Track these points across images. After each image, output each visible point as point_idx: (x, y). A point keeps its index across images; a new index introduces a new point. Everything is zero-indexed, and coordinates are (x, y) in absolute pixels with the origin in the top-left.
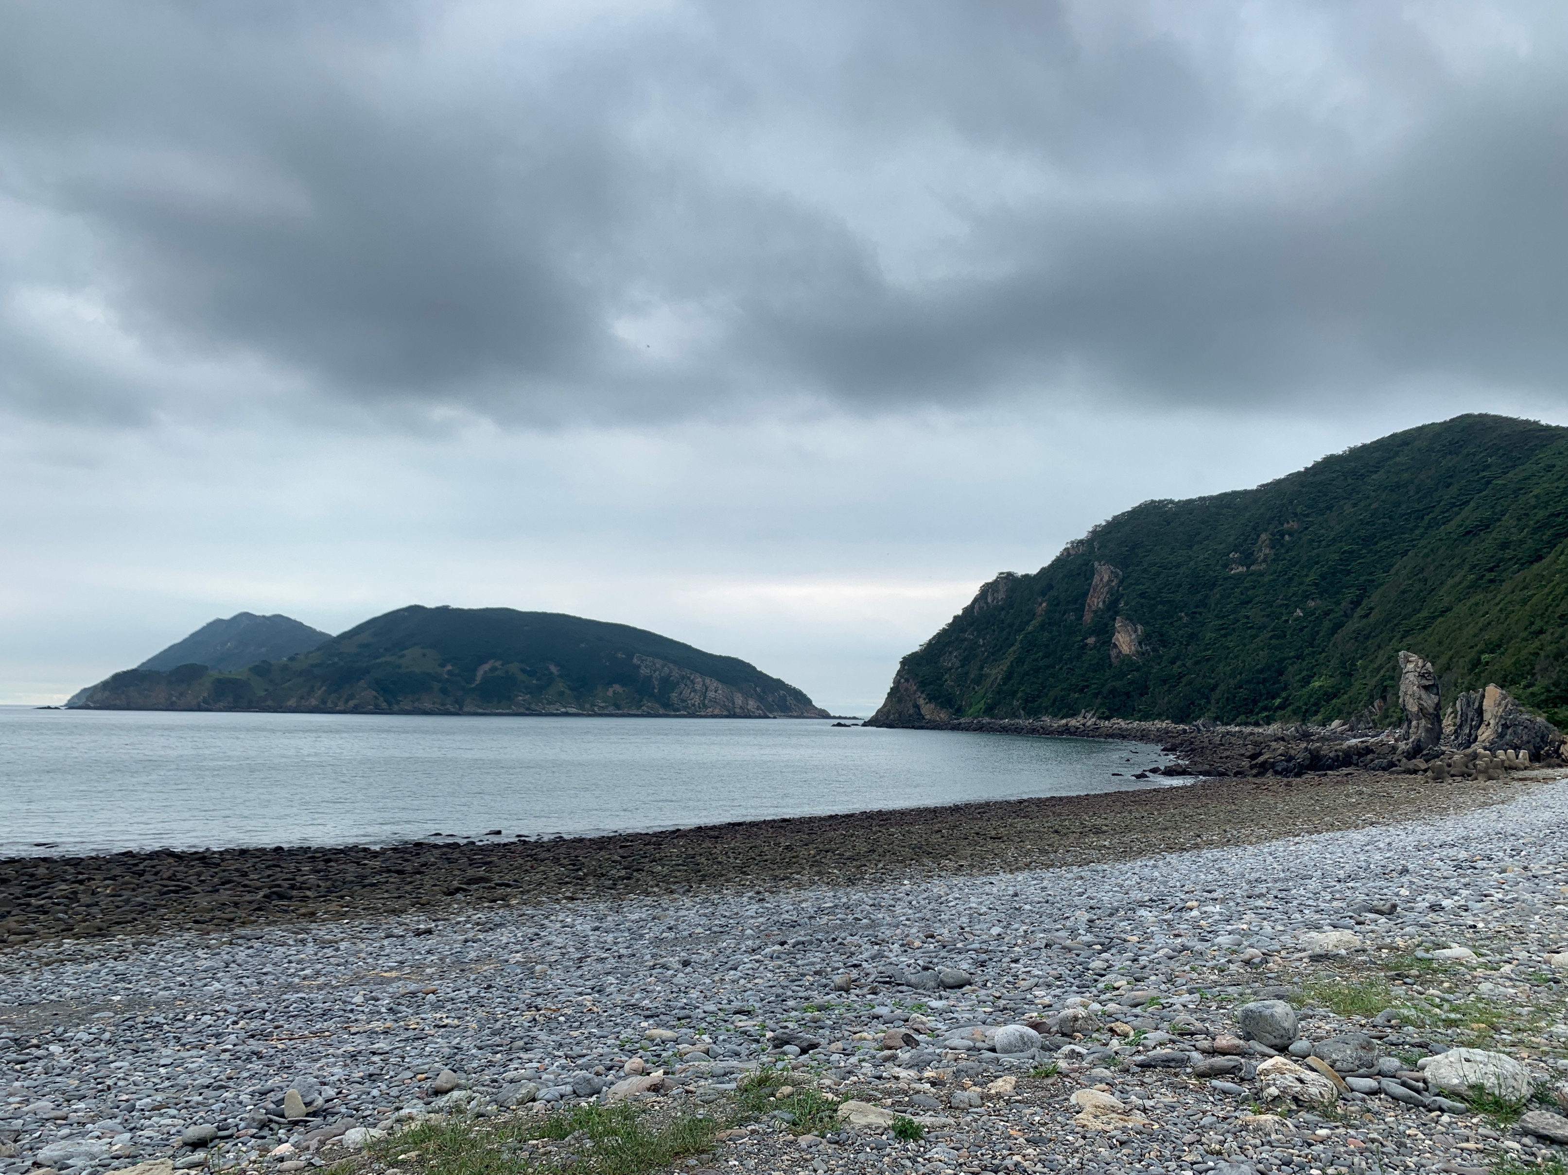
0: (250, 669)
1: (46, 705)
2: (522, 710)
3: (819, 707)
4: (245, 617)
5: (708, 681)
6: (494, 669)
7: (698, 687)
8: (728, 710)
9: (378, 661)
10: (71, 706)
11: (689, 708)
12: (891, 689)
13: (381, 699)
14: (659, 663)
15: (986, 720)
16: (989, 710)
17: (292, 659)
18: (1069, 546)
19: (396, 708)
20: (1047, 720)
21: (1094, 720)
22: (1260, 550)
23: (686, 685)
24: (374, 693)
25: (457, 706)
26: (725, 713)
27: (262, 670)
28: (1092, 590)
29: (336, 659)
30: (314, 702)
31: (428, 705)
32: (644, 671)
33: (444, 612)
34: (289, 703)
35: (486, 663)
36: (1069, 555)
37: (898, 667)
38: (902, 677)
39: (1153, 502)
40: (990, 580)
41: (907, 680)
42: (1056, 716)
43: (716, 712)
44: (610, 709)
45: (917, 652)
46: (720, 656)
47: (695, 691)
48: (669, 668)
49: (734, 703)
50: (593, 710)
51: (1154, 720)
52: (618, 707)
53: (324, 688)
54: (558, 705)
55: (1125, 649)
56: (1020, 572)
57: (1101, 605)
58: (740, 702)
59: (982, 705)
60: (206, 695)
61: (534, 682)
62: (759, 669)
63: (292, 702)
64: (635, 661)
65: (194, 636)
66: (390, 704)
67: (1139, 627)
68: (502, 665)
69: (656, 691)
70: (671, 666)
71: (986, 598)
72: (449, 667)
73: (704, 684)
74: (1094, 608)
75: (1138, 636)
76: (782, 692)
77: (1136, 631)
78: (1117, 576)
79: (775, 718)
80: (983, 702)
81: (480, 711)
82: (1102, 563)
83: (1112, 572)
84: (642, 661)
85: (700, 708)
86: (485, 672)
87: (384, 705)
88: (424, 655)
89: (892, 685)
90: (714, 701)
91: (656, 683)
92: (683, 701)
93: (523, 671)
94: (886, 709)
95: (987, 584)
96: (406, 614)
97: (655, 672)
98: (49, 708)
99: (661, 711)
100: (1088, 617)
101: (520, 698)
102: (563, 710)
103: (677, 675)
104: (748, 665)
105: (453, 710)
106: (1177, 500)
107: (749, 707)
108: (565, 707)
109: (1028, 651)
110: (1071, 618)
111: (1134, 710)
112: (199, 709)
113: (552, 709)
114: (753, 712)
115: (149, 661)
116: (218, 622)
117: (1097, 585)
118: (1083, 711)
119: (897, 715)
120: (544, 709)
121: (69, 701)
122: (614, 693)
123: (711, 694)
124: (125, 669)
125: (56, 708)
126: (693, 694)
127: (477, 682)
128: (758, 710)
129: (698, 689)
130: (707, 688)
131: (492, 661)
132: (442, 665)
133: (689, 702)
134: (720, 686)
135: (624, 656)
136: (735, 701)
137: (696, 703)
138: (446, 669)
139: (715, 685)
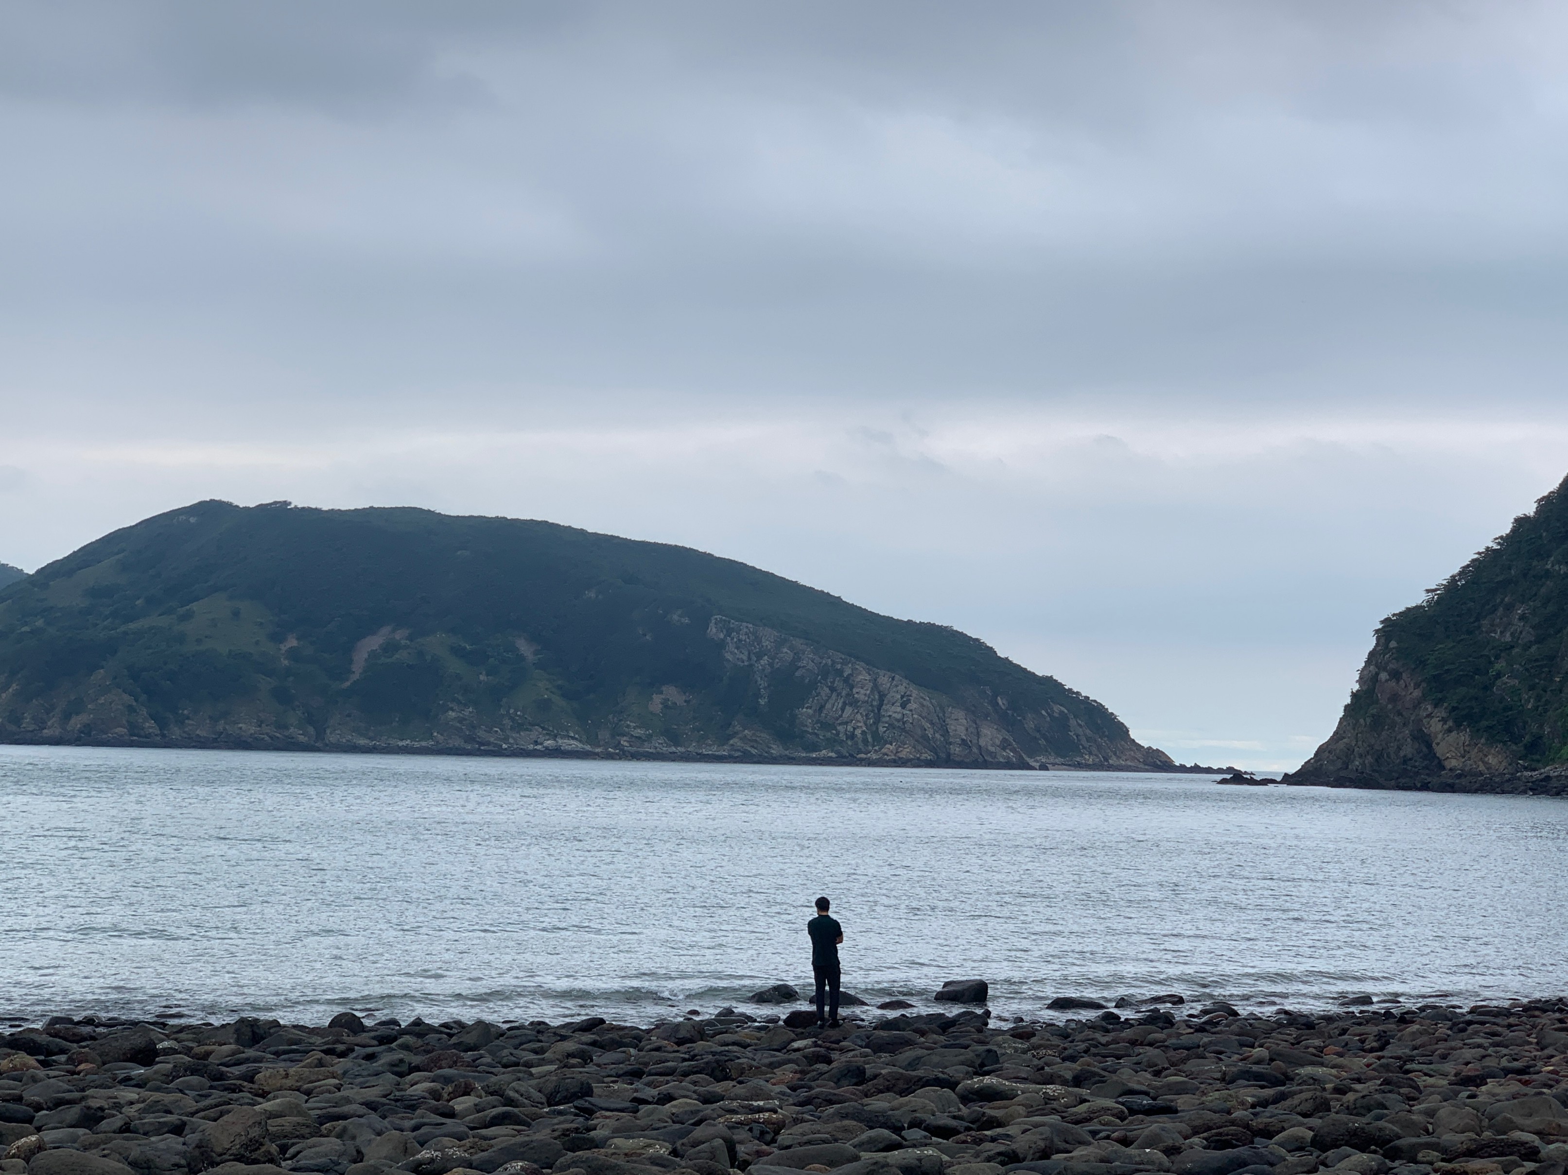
2: (458, 742)
3: (1145, 744)
5: (884, 680)
6: (390, 648)
7: (861, 694)
8: (934, 750)
9: (132, 626)
11: (841, 742)
12: (1354, 695)
13: (144, 714)
14: (768, 637)
19: (176, 732)
24: (127, 698)
25: (311, 730)
26: (927, 756)
29: (40, 623)
31: (248, 728)
32: (733, 655)
35: (374, 632)
37: (1372, 643)
38: (1381, 667)
41: (1396, 675)
43: (906, 752)
44: (659, 744)
45: (1418, 608)
46: (910, 622)
47: (854, 703)
48: (791, 648)
49: (946, 732)
50: (618, 745)
52: (674, 738)
53: (14, 686)
54: (536, 733)
58: (962, 732)
61: (482, 677)
62: (1001, 654)
64: (712, 630)
66: (162, 724)
68: (411, 638)
69: (762, 702)
70: (798, 643)
72: (292, 642)
73: (876, 687)
76: (1057, 708)
79: (1043, 767)
81: (362, 742)
84: (729, 632)
85: (865, 742)
86: (373, 655)
87: (150, 726)
88: (236, 614)
89: (1356, 687)
90: (901, 728)
91: (763, 684)
92: (826, 726)
93: (457, 651)
94: (1341, 745)
96: (192, 520)
97: (759, 657)
99: (776, 750)
101: (452, 714)
102: (549, 743)
103: (811, 665)
105: (302, 739)
107: (982, 743)
108: (555, 737)
113: (525, 739)
114: (991, 754)
119: (1369, 759)
120: (506, 740)
122: (665, 705)
123: (894, 711)
126: (848, 710)
127: (355, 677)
128: (1004, 749)
129: (862, 697)
130: (882, 697)
131: (386, 630)
132: (277, 638)
133: (840, 728)
134: (915, 693)
135: (686, 620)
136: (951, 728)
137: (858, 732)
138: (284, 648)
139: (902, 689)
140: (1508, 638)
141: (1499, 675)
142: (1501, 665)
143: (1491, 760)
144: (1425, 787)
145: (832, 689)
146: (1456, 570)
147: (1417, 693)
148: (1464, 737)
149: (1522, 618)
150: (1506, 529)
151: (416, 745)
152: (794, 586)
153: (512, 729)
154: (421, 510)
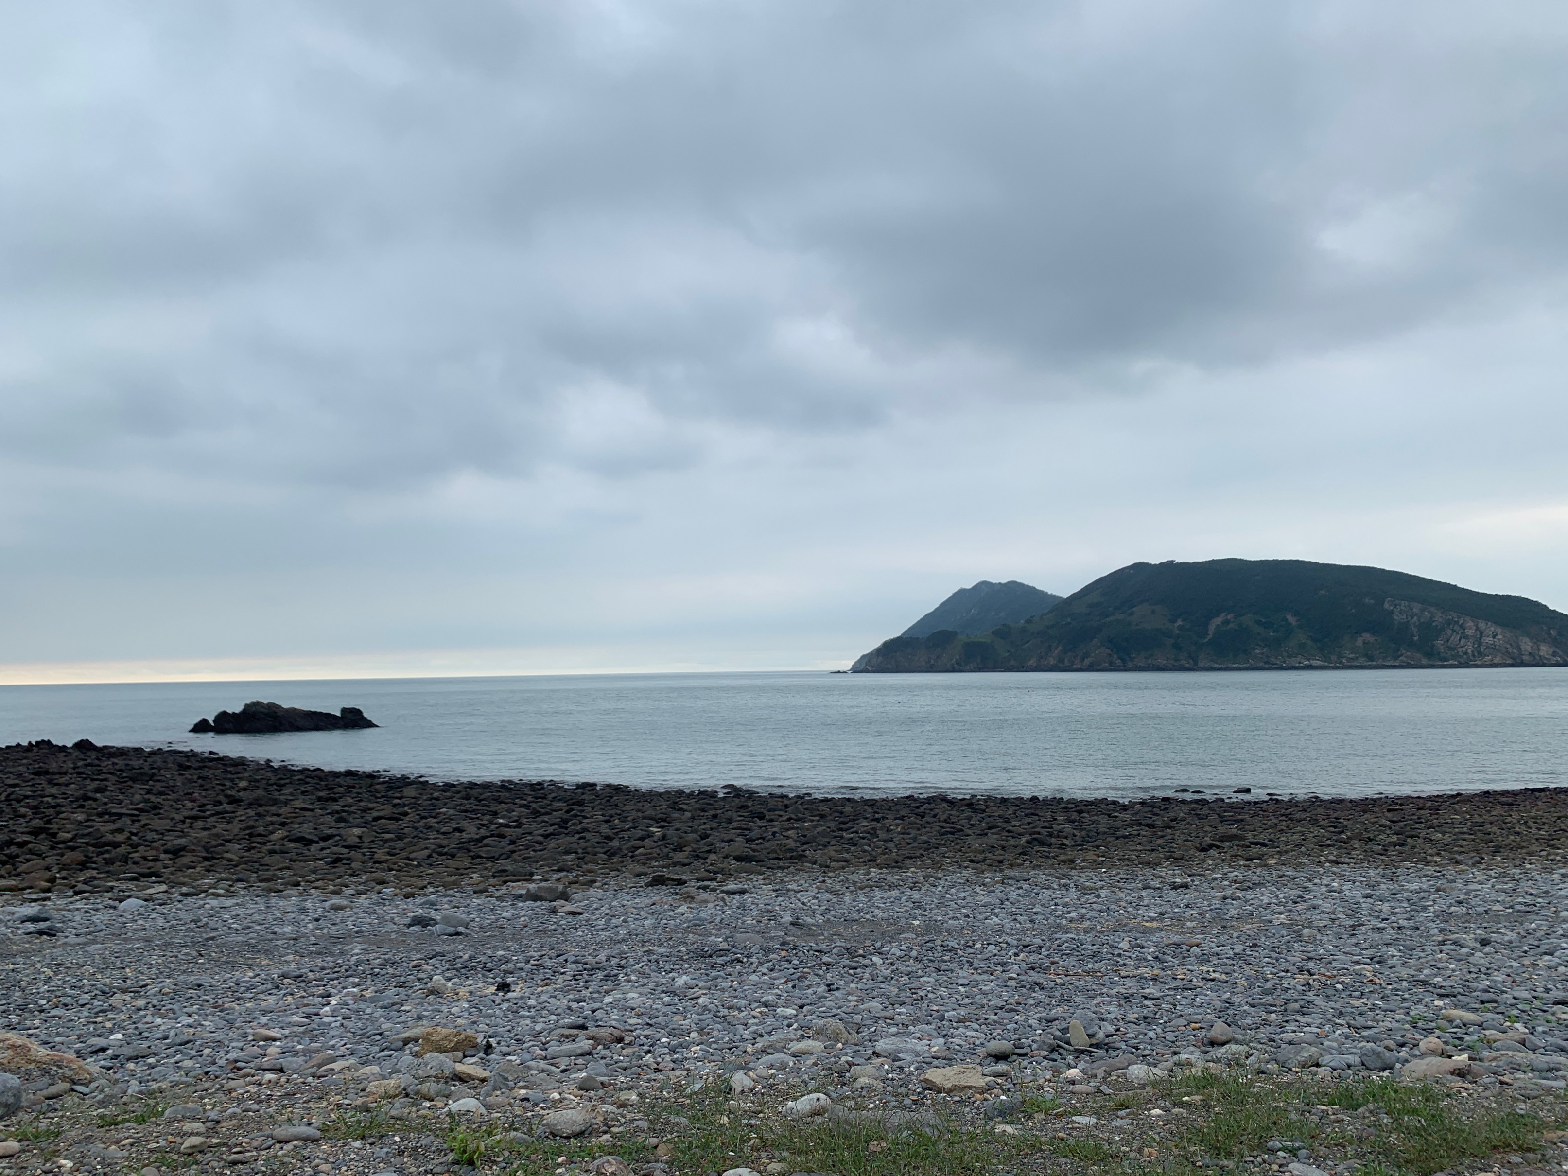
0: (993, 632)
1: (837, 669)
2: (1261, 664)
4: (984, 587)
5: (1482, 625)
6: (1226, 622)
7: (1470, 632)
8: (1513, 659)
9: (1108, 619)
10: (856, 670)
11: (1461, 657)
13: (1115, 656)
14: (1416, 607)
17: (1028, 621)
19: (1130, 665)
23: (1454, 631)
24: (1109, 651)
25: (1191, 661)
26: (1509, 661)
27: (1003, 633)
29: (1069, 620)
30: (1052, 661)
31: (1162, 662)
32: (1398, 617)
33: (1169, 567)
34: (1031, 663)
35: (1218, 616)
43: (1497, 660)
44: (1362, 661)
46: (1497, 595)
47: (1466, 637)
48: (1429, 612)
49: (1519, 649)
50: (1341, 662)
52: (1370, 658)
53: (1060, 648)
54: (1299, 658)
58: (1529, 648)
60: (958, 657)
61: (1271, 634)
63: (1032, 662)
64: (1386, 606)
65: (942, 605)
66: (1123, 660)
68: (1235, 618)
69: (1415, 638)
70: (1432, 609)
73: (1477, 628)
81: (1216, 666)
84: (1395, 606)
85: (1474, 656)
86: (1218, 626)
87: (1119, 662)
88: (1153, 612)
90: (1493, 648)
91: (1415, 630)
92: (1453, 649)
93: (1259, 623)
96: (1132, 572)
97: (1412, 618)
98: (839, 672)
99: (1424, 662)
101: (1257, 651)
102: (1306, 663)
103: (1440, 620)
104: (1537, 604)
105: (1188, 665)
107: (1541, 654)
108: (1309, 660)
112: (953, 670)
113: (1294, 662)
114: (1547, 659)
115: (910, 629)
116: (962, 592)
120: (1284, 662)
121: (853, 666)
122: (1364, 643)
123: (1488, 640)
124: (892, 637)
125: (845, 672)
126: (1463, 641)
127: (1210, 637)
128: (1555, 656)
129: (1470, 634)
130: (1481, 633)
131: (1223, 614)
132: (1173, 621)
133: (1460, 650)
134: (1499, 630)
135: (1372, 602)
136: (1522, 647)
137: (1469, 651)
138: (1176, 625)
139: (1492, 629)
151: (1241, 666)
152: (1430, 581)
153: (1288, 657)
154: (1236, 559)
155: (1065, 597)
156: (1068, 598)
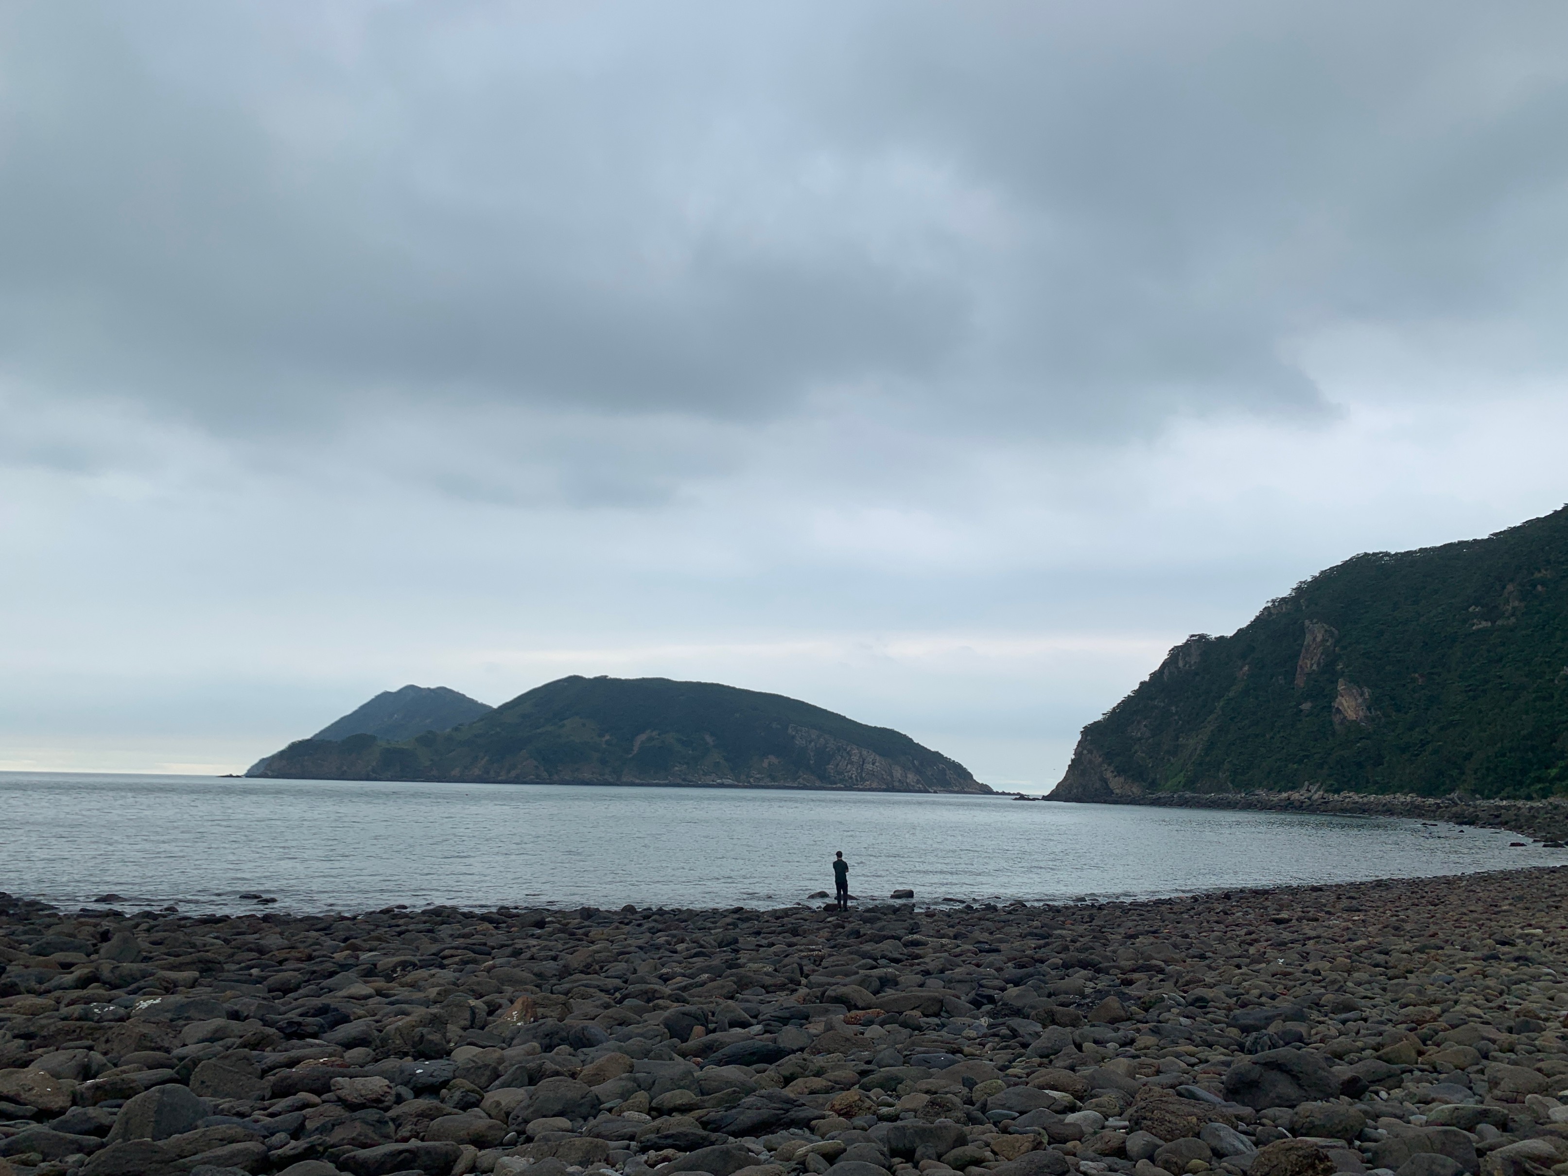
0: (416, 739)
1: (228, 774)
2: (679, 781)
3: (980, 782)
4: (411, 690)
5: (865, 753)
6: (650, 739)
7: (855, 759)
8: (887, 784)
9: (539, 730)
10: (253, 774)
11: (846, 781)
12: (1072, 761)
13: (542, 769)
14: (814, 734)
15: (1188, 794)
16: (1190, 784)
17: (456, 729)
18: (1270, 604)
19: (556, 777)
20: (1262, 793)
21: (1321, 793)
22: (1507, 602)
24: (536, 763)
25: (615, 776)
26: (884, 787)
27: (427, 740)
28: (1303, 650)
29: (498, 729)
30: (477, 772)
31: (587, 776)
32: (798, 742)
33: (602, 681)
34: (453, 773)
35: (643, 733)
36: (1270, 614)
37: (1079, 737)
38: (1084, 749)
39: (1366, 554)
40: (1180, 642)
41: (1090, 752)
42: (1271, 790)
43: (874, 785)
44: (766, 780)
45: (1099, 721)
46: (875, 727)
47: (852, 763)
48: (824, 738)
49: (892, 777)
50: (749, 782)
51: (1394, 793)
52: (773, 779)
53: (487, 758)
54: (713, 777)
55: (1351, 715)
56: (1214, 633)
57: (1315, 667)
58: (899, 775)
59: (1181, 778)
60: (374, 764)
61: (690, 752)
62: (916, 741)
63: (456, 772)
64: (790, 731)
65: (363, 708)
66: (550, 773)
67: (1366, 690)
68: (659, 735)
69: (812, 762)
70: (827, 736)
71: (1177, 663)
72: (607, 737)
73: (861, 755)
74: (1306, 670)
75: (1365, 699)
76: (941, 766)
77: (1362, 694)
78: (1332, 634)
79: (935, 792)
80: (1182, 774)
81: (637, 781)
82: (1315, 621)
83: (1326, 631)
84: (797, 732)
85: (857, 780)
86: (643, 743)
87: (545, 775)
88: (584, 725)
89: (1073, 757)
90: (872, 774)
91: (812, 754)
92: (840, 773)
93: (679, 741)
94: (1068, 783)
95: (1176, 648)
96: (566, 684)
97: (810, 742)
98: (231, 776)
99: (818, 784)
100: (1300, 681)
101: (677, 768)
102: (719, 781)
103: (832, 746)
104: (906, 738)
105: (611, 780)
106: (1393, 553)
107: (908, 781)
108: (721, 778)
109: (1232, 719)
110: (1281, 682)
111: (1368, 782)
112: (368, 778)
113: (708, 780)
114: (913, 786)
115: (322, 732)
116: (386, 694)
117: (1309, 646)
118: (1306, 783)
119: (1080, 789)
120: (700, 780)
121: (249, 771)
122: (770, 764)
123: (869, 767)
124: (300, 739)
125: (238, 777)
126: (849, 766)
127: (635, 753)
128: (918, 784)
129: (855, 761)
130: (864, 760)
131: (648, 732)
132: (601, 735)
133: (845, 775)
134: (878, 758)
135: (779, 726)
136: (894, 774)
137: (853, 776)
138: (604, 739)
139: (872, 757)
140: (1139, 735)
141: (1136, 752)
142: (1136, 747)
143: (1134, 790)
144: (1105, 802)
145: (842, 757)
146: (1115, 705)
147: (1100, 759)
148: (1122, 779)
149: (1145, 726)
150: (1136, 687)
151: (662, 782)
152: (825, 711)
153: (703, 775)
154: (666, 679)
155: (495, 706)
156: (500, 707)
